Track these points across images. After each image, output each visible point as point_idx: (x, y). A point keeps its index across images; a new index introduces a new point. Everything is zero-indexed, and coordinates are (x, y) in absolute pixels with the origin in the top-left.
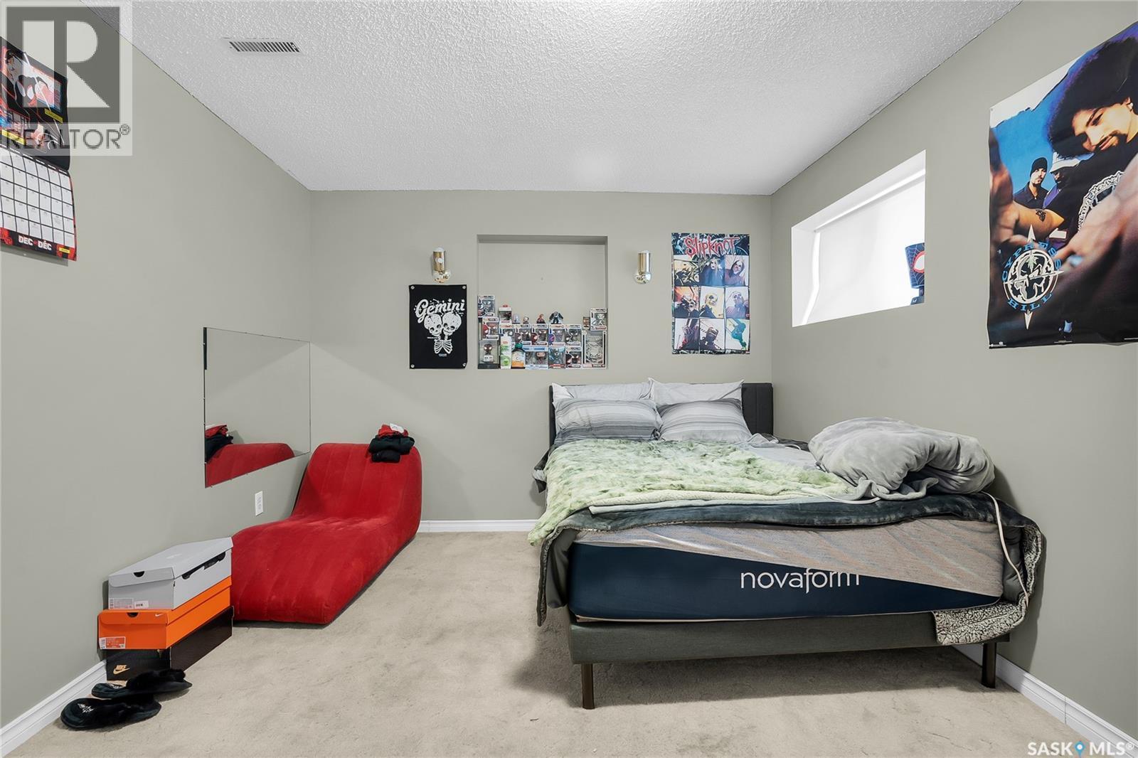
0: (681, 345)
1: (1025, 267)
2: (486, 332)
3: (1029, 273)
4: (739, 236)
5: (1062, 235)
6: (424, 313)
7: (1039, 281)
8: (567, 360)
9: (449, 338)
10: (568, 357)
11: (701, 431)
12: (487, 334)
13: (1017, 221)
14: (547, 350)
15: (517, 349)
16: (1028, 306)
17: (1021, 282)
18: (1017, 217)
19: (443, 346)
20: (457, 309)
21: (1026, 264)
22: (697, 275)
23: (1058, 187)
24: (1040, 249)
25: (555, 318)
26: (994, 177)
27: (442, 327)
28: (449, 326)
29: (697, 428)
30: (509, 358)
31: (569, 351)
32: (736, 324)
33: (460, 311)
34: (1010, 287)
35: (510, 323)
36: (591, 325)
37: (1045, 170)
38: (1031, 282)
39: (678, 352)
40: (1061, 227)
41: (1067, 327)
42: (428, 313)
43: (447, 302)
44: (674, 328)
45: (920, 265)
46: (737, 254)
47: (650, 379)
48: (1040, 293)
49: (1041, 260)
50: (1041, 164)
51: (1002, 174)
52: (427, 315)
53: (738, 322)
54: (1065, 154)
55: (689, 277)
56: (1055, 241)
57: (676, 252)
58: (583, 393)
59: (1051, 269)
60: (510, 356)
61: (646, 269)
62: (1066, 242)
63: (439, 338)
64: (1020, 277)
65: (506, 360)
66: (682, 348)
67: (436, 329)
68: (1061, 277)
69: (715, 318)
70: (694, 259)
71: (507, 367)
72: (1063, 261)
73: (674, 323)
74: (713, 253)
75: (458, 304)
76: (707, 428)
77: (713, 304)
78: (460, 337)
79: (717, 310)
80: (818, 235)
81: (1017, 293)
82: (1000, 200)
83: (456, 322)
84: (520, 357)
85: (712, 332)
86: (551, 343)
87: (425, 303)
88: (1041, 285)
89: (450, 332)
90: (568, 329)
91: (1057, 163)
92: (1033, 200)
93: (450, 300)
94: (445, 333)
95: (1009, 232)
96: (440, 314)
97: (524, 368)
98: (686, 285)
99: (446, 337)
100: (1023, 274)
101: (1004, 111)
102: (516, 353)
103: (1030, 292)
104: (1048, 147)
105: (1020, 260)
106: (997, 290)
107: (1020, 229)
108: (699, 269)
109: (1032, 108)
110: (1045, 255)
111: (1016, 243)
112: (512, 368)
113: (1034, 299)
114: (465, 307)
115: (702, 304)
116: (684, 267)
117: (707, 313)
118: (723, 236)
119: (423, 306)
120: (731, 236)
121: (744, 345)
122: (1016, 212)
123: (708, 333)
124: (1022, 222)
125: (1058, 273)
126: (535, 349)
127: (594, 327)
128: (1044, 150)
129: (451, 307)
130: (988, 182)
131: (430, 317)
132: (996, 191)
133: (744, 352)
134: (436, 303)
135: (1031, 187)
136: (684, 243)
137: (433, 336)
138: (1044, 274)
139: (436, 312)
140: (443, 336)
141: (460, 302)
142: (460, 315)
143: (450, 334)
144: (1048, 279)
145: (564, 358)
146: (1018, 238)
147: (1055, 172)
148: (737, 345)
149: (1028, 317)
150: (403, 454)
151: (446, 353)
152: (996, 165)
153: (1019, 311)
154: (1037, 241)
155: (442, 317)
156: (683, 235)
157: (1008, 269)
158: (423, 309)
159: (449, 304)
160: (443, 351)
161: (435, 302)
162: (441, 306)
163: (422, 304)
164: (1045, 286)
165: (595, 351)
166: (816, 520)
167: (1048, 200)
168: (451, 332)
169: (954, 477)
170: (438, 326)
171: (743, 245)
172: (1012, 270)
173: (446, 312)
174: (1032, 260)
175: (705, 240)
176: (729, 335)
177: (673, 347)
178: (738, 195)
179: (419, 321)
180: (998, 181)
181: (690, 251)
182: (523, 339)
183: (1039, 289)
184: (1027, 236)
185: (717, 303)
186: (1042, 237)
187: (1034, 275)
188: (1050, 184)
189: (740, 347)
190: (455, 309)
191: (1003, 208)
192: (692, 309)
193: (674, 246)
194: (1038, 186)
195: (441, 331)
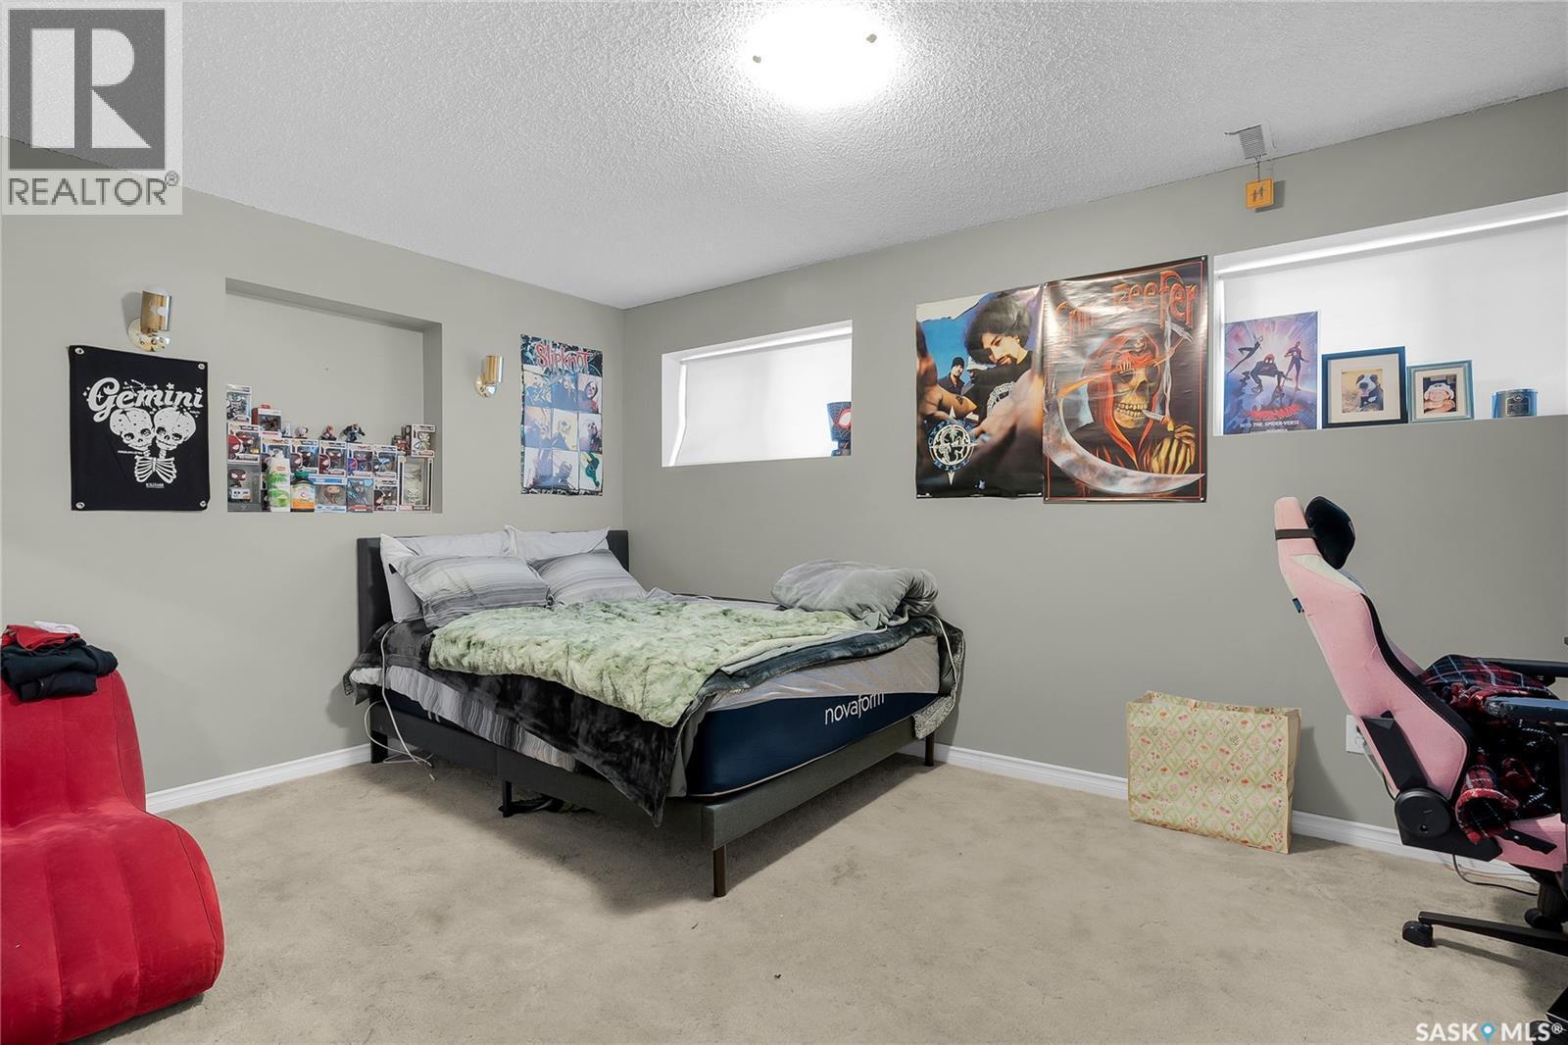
0: (531, 482)
1: (948, 436)
2: (236, 447)
3: (951, 441)
4: (592, 351)
5: (976, 418)
6: (109, 403)
7: (959, 449)
8: (375, 500)
9: (169, 454)
10: (378, 494)
11: (601, 589)
12: (238, 451)
13: (941, 401)
14: (345, 483)
15: (297, 480)
16: (951, 467)
17: (944, 448)
18: (940, 397)
19: (156, 469)
20: (187, 403)
21: (948, 435)
22: (549, 394)
23: (973, 382)
24: (959, 426)
25: (351, 433)
26: (921, 361)
27: (154, 434)
28: (169, 433)
29: (596, 586)
30: (287, 494)
31: (379, 486)
32: (590, 459)
33: (193, 408)
34: (935, 451)
35: (279, 436)
36: (413, 448)
37: (963, 367)
38: (953, 449)
39: (528, 491)
40: (975, 412)
41: (982, 485)
42: (120, 403)
43: (163, 388)
44: (523, 460)
45: (845, 420)
46: (591, 374)
47: (506, 527)
48: (960, 458)
49: (960, 434)
50: (959, 362)
51: (928, 361)
52: (116, 408)
53: (592, 456)
54: (977, 360)
55: (541, 395)
56: (970, 421)
57: (525, 360)
58: (432, 548)
59: (968, 441)
60: (288, 491)
61: (497, 378)
62: (979, 423)
63: (147, 454)
64: (943, 444)
65: (283, 497)
66: (532, 487)
67: (138, 436)
68: (976, 448)
69: (568, 449)
70: (546, 372)
71: (283, 509)
72: (977, 437)
73: (523, 453)
74: (566, 368)
75: (189, 396)
76: (606, 586)
77: (565, 432)
78: (193, 455)
79: (571, 440)
80: (684, 367)
81: (941, 456)
82: (925, 381)
83: (187, 427)
84: (305, 494)
85: (566, 466)
86: (350, 472)
87: (112, 386)
88: (961, 452)
89: (168, 444)
90: (378, 452)
91: (971, 364)
92: (954, 387)
93: (170, 386)
94: (159, 445)
95: (935, 408)
96: (148, 409)
97: (313, 510)
98: (537, 404)
99: (163, 454)
100: (946, 442)
101: (930, 312)
102: (300, 486)
103: (952, 457)
104: (965, 351)
105: (943, 431)
106: (923, 452)
107: (942, 407)
108: (551, 386)
109: (953, 318)
110: (963, 430)
111: (938, 417)
112: (292, 510)
113: (955, 462)
114: (204, 401)
115: (555, 431)
116: (535, 381)
117: (561, 444)
118: (576, 349)
119: (107, 391)
120: (585, 350)
121: (597, 484)
122: (938, 393)
123: (561, 469)
124: (945, 402)
125: (973, 445)
126: (326, 481)
127: (418, 452)
128: (963, 353)
129: (173, 399)
130: (915, 365)
131: (124, 412)
132: (922, 373)
133: (597, 492)
134: (137, 389)
135: (952, 376)
136: (535, 351)
137: (132, 449)
138: (963, 445)
139: (138, 404)
140: (154, 450)
141: (193, 392)
142: (193, 415)
143: (171, 449)
144: (966, 448)
145: (372, 496)
146: (941, 414)
147: (970, 371)
148: (588, 484)
149: (951, 476)
150: (101, 675)
151: (162, 481)
152: (922, 352)
153: (943, 470)
154: (956, 419)
155: (152, 416)
156: (534, 339)
157: (933, 436)
158: (106, 397)
159: (170, 394)
160: (155, 478)
161: (134, 384)
162: (147, 395)
163: (105, 385)
164: (964, 453)
165: (413, 488)
166: (870, 650)
167: (965, 390)
168: (173, 444)
169: (920, 603)
170: (143, 432)
171: (596, 364)
172: (936, 438)
173: (163, 407)
174: (953, 433)
175: (558, 351)
176: (583, 472)
177: (522, 484)
178: (607, 306)
179: (97, 418)
180: (925, 366)
181: (542, 362)
182: (304, 465)
183: (960, 455)
184: (949, 413)
185: (571, 431)
186: (960, 416)
187: (955, 444)
188: (966, 378)
189: (593, 488)
190: (182, 402)
191: (928, 388)
192: (543, 437)
193: (523, 352)
194: (957, 378)
195: (150, 441)
